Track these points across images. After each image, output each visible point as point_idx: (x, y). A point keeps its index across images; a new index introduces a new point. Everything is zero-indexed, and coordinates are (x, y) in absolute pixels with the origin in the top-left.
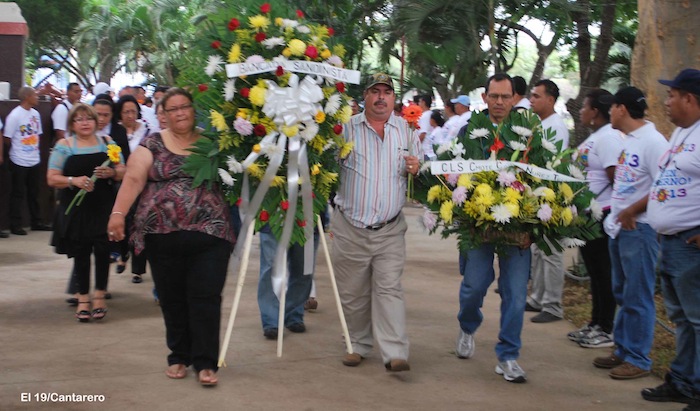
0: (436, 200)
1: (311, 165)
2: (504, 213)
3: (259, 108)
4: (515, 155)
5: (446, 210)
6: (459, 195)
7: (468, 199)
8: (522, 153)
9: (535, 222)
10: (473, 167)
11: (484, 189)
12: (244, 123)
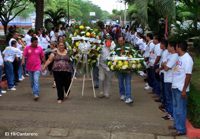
0: (110, 65)
1: (88, 59)
2: (125, 67)
3: (78, 47)
4: (126, 53)
5: (112, 67)
6: (114, 63)
7: (117, 64)
8: (128, 53)
9: (132, 68)
10: (117, 58)
11: (120, 62)
12: (75, 50)
